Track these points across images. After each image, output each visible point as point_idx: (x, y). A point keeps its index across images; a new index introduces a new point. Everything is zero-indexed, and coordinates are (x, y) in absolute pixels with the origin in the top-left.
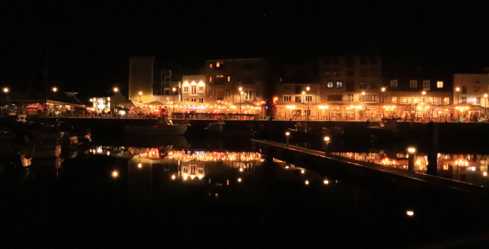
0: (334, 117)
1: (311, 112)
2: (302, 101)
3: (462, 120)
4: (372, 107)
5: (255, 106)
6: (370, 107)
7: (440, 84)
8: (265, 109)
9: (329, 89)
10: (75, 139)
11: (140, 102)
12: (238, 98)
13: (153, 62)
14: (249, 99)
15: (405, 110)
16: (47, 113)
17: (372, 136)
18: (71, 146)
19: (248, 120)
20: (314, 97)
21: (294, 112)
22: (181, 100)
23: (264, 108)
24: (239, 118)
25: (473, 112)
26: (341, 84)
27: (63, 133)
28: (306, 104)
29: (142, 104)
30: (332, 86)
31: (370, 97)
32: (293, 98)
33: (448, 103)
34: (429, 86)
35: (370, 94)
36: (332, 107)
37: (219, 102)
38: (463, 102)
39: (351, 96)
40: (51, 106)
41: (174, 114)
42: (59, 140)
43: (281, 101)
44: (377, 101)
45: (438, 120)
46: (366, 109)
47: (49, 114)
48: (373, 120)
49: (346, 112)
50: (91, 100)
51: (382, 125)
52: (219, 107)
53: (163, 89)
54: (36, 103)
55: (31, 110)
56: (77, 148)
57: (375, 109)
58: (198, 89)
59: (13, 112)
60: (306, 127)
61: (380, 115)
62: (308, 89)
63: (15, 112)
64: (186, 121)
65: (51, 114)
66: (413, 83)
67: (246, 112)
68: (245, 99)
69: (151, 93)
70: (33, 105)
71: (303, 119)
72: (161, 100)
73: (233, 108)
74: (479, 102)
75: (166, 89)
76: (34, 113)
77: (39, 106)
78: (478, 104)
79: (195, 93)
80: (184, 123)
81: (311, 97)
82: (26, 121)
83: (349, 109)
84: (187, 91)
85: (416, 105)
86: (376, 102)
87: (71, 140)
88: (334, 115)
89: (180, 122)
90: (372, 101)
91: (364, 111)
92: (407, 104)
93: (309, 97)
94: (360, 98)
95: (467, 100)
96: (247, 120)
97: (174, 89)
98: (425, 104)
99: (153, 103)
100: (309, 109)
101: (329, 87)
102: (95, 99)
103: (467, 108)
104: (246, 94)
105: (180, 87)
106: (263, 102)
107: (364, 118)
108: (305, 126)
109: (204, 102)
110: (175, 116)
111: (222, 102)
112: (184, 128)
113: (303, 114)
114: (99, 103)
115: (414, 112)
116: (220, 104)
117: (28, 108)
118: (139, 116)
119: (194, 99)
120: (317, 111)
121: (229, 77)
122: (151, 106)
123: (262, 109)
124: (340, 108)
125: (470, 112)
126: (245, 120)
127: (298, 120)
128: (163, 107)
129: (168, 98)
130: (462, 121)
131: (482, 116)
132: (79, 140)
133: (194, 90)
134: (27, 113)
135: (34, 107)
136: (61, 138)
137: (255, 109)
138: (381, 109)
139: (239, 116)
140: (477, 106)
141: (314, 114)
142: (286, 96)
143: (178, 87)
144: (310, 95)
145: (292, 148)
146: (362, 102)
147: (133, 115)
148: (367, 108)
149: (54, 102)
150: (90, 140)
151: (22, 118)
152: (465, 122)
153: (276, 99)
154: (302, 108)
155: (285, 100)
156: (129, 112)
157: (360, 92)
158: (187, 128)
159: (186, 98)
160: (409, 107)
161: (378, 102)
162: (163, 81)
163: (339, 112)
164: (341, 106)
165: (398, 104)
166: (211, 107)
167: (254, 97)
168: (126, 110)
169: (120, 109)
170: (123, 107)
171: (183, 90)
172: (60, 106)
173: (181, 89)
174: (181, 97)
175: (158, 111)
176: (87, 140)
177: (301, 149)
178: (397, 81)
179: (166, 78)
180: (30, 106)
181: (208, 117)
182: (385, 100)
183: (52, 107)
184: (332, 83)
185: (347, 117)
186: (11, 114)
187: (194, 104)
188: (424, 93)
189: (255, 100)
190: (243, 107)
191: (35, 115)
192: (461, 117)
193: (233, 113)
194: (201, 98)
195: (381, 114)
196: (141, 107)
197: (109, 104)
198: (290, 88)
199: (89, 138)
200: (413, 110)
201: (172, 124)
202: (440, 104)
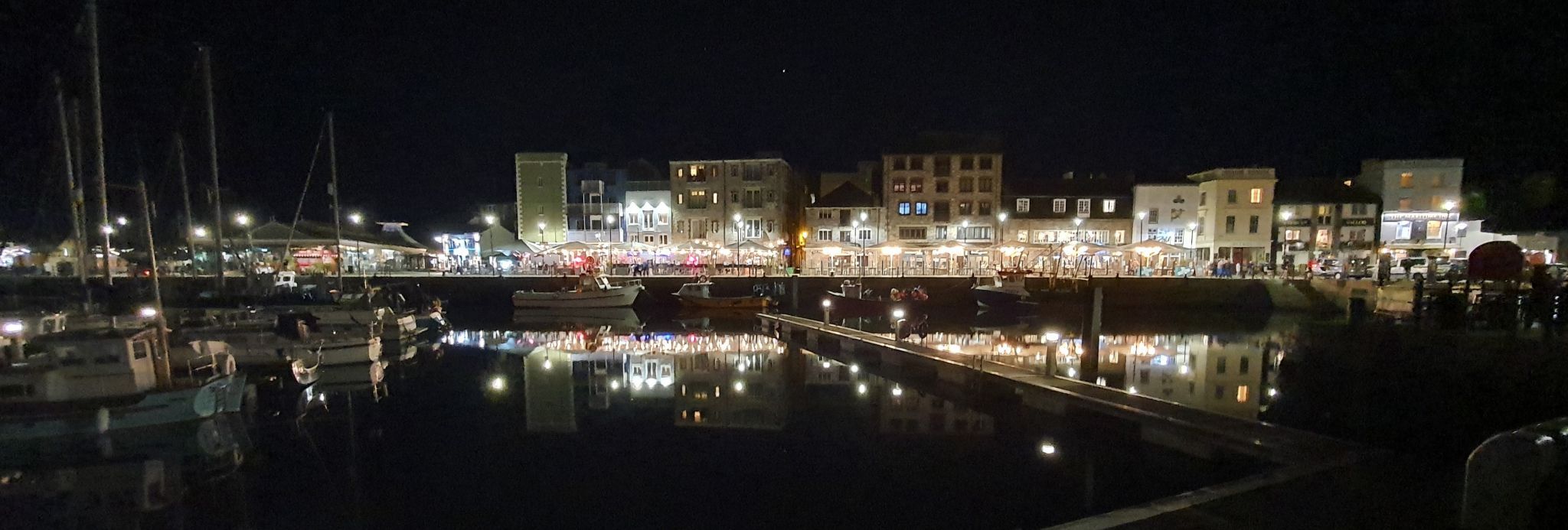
0: (911, 269)
1: (870, 260)
2: (853, 241)
3: (1147, 273)
4: (981, 249)
5: (766, 249)
6: (977, 250)
7: (1109, 206)
8: (784, 254)
9: (903, 217)
10: (409, 322)
11: (543, 243)
12: (733, 235)
13: (564, 163)
14: (753, 236)
15: (1041, 255)
16: (343, 267)
17: (979, 303)
18: (402, 337)
19: (754, 276)
20: (873, 231)
21: (838, 261)
22: (625, 240)
23: (782, 252)
24: (735, 274)
25: (1167, 256)
26: (925, 206)
27: (381, 311)
28: (859, 246)
29: (547, 247)
30: (907, 211)
31: (977, 231)
32: (836, 233)
33: (1122, 241)
34: (1089, 209)
35: (978, 225)
36: (907, 251)
37: (697, 241)
38: (1150, 240)
39: (943, 229)
40: (351, 251)
41: (612, 266)
42: (375, 327)
43: (814, 239)
44: (990, 239)
45: (1102, 273)
46: (970, 254)
47: (347, 269)
48: (982, 273)
49: (934, 260)
50: (438, 239)
51: (998, 284)
52: (698, 251)
53: (588, 218)
54: (316, 245)
55: (305, 261)
56: (414, 339)
57: (986, 253)
58: (655, 216)
59: (265, 266)
60: (861, 288)
61: (995, 265)
62: (864, 216)
63: (268, 264)
64: (634, 281)
65: (351, 269)
66: (1060, 204)
67: (749, 262)
68: (746, 237)
69: (564, 225)
70: (309, 251)
71: (855, 274)
72: (585, 240)
73: (725, 253)
74: (1179, 238)
75: (593, 218)
76: (312, 267)
77: (323, 254)
78: (1177, 243)
79: (651, 226)
80: (632, 284)
81: (869, 231)
82: (296, 285)
83: (938, 253)
84: (636, 222)
85: (1062, 245)
86: (988, 241)
87: (399, 324)
88: (912, 266)
89: (623, 282)
90: (980, 238)
91: (966, 257)
92: (1046, 243)
93: (865, 232)
94: (959, 232)
95: (1158, 235)
96: (751, 276)
97: (610, 219)
98: (1080, 242)
99: (568, 245)
100: (866, 255)
101: (903, 213)
102: (446, 237)
103: (1157, 250)
104: (748, 226)
105: (621, 215)
106: (781, 242)
107: (965, 271)
108: (859, 286)
109: (669, 242)
110: (614, 270)
111: (704, 243)
112: (631, 294)
113: (854, 262)
114: (457, 244)
115: (1058, 257)
116: (700, 246)
117: (298, 257)
118: (542, 271)
119: (649, 236)
120: (880, 258)
121: (715, 195)
122: (565, 252)
123: (780, 255)
124: (923, 251)
125: (1161, 258)
126: (747, 275)
127: (845, 276)
128: (589, 253)
129: (598, 235)
130: (1148, 276)
131: (1184, 264)
132: (419, 324)
133: (649, 220)
134: (297, 270)
135: (313, 255)
136: (379, 323)
137: (766, 254)
138: (998, 253)
139: (736, 269)
140: (1175, 246)
141: (874, 264)
142: (823, 230)
143: (618, 214)
144: (867, 229)
145: (835, 330)
146: (963, 241)
147: (529, 270)
148: (972, 252)
149: (355, 243)
150: (443, 323)
151: (287, 279)
152: (1154, 276)
153: (803, 235)
154: (852, 253)
155: (821, 238)
156: (521, 264)
157: (958, 222)
158: (638, 292)
159: (634, 235)
160: (1050, 249)
161: (992, 241)
162: (587, 201)
163: (921, 260)
164: (924, 249)
165: (1028, 244)
166: (683, 252)
167: (764, 232)
168: (516, 259)
169: (501, 256)
170: (507, 253)
171: (627, 218)
172: (371, 252)
173: (623, 218)
174: (625, 232)
175: (579, 260)
176: (434, 322)
177: (851, 333)
178: (1028, 200)
179: (592, 197)
180: (302, 253)
181: (678, 272)
182: (1005, 237)
183: (353, 254)
184: (907, 204)
185: (934, 269)
186: (259, 271)
187: (649, 246)
188: (1078, 221)
189: (766, 238)
190: (742, 252)
191: (316, 271)
192: (1146, 266)
193: (725, 264)
194: (663, 235)
195: (996, 262)
196: (545, 253)
197: (477, 247)
198: (830, 216)
199: (440, 317)
200: (1056, 255)
201: (609, 287)
202: (1108, 242)
